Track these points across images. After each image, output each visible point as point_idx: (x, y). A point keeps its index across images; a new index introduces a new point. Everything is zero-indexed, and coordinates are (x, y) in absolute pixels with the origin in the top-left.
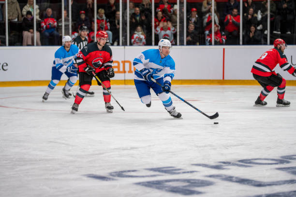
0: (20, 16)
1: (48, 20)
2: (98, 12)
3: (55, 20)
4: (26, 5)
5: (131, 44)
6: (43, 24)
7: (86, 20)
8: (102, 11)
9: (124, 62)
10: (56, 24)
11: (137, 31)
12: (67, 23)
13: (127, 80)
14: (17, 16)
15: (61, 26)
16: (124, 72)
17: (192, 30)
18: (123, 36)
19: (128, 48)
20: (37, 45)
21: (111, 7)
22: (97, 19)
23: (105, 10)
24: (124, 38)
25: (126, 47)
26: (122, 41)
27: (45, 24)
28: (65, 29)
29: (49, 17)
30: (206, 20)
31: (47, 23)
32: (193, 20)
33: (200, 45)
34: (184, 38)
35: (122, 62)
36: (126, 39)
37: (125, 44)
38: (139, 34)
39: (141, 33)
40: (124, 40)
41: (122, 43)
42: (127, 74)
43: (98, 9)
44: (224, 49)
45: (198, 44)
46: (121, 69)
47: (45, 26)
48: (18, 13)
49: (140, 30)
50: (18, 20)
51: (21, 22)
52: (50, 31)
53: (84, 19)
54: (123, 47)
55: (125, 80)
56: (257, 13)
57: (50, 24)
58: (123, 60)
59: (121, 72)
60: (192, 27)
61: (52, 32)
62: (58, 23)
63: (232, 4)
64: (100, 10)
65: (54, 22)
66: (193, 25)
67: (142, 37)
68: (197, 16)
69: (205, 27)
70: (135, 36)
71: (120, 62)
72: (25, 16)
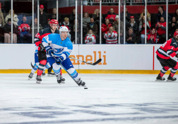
0: (4, 22)
1: (24, 25)
3: (29, 26)
4: (8, 14)
5: (84, 43)
6: (20, 28)
9: (78, 56)
11: (89, 33)
13: (81, 70)
14: (1, 22)
16: (79, 64)
17: (131, 33)
18: (77, 37)
19: (82, 45)
20: (13, 43)
24: (78, 38)
25: (80, 45)
26: (77, 40)
27: (22, 28)
29: (24, 23)
30: (141, 27)
31: (23, 28)
32: (132, 25)
33: (137, 43)
35: (77, 56)
36: (80, 39)
37: (79, 43)
38: (91, 36)
39: (92, 34)
40: (78, 40)
41: (77, 42)
42: (80, 65)
44: (154, 47)
45: (136, 43)
46: (76, 62)
47: (21, 29)
48: (2, 20)
49: (91, 32)
50: (2, 25)
51: (4, 27)
52: (25, 33)
54: (78, 45)
55: (79, 70)
58: (78, 55)
59: (76, 64)
60: (131, 31)
61: (26, 34)
63: (162, 14)
64: (66, 18)
65: (28, 27)
66: (132, 30)
67: (93, 38)
68: (135, 22)
70: (88, 37)
71: (76, 56)
72: (7, 23)
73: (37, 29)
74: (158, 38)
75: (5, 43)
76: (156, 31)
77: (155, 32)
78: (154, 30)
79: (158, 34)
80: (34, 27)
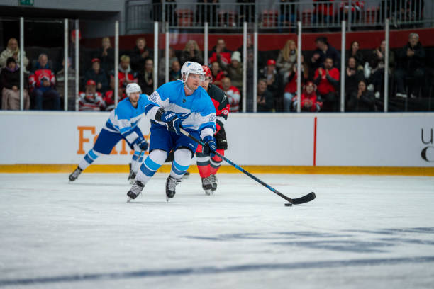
1: (41, 73)
2: (120, 61)
3: (52, 74)
6: (32, 79)
7: (100, 72)
8: (127, 59)
10: (53, 79)
12: (71, 78)
15: (63, 82)
17: (263, 90)
21: (139, 52)
22: (120, 72)
23: (131, 57)
27: (36, 79)
28: (69, 87)
29: (42, 68)
31: (40, 78)
32: (270, 77)
34: (253, 101)
43: (120, 55)
44: (316, 119)
45: (274, 110)
53: (97, 72)
56: (363, 65)
57: (43, 80)
60: (263, 85)
62: (56, 78)
64: (123, 57)
65: (51, 76)
68: (275, 71)
69: (287, 84)
72: (5, 67)
73: (74, 81)
74: (320, 101)
75: (4, 109)
76: (314, 87)
77: (312, 88)
78: (311, 84)
79: (318, 92)
80: (69, 76)
